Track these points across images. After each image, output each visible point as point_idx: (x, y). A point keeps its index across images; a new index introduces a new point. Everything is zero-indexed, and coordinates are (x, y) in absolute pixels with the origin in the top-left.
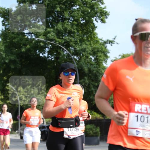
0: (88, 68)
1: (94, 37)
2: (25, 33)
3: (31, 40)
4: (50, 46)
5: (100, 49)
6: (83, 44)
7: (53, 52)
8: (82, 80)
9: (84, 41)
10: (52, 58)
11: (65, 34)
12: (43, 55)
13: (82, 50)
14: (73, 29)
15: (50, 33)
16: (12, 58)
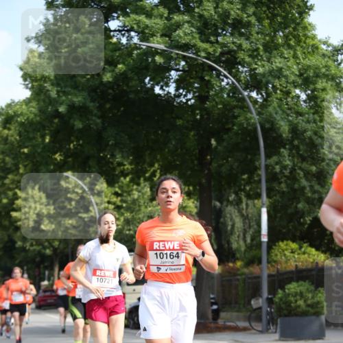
0: (290, 125)
1: (306, 36)
2: (112, 28)
3: (127, 48)
4: (183, 63)
5: (324, 70)
6: (275, 57)
7: (192, 81)
8: (275, 158)
9: (277, 47)
10: (189, 98)
11: (223, 30)
12: (164, 90)
13: (271, 72)
14: (245, 16)
15: (181, 29)
16: (78, 99)
